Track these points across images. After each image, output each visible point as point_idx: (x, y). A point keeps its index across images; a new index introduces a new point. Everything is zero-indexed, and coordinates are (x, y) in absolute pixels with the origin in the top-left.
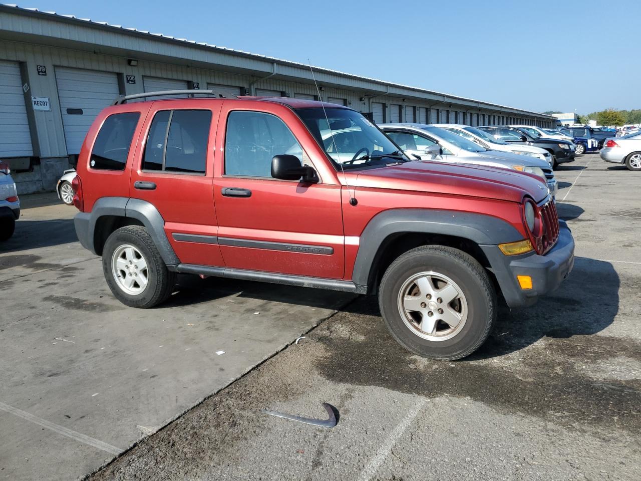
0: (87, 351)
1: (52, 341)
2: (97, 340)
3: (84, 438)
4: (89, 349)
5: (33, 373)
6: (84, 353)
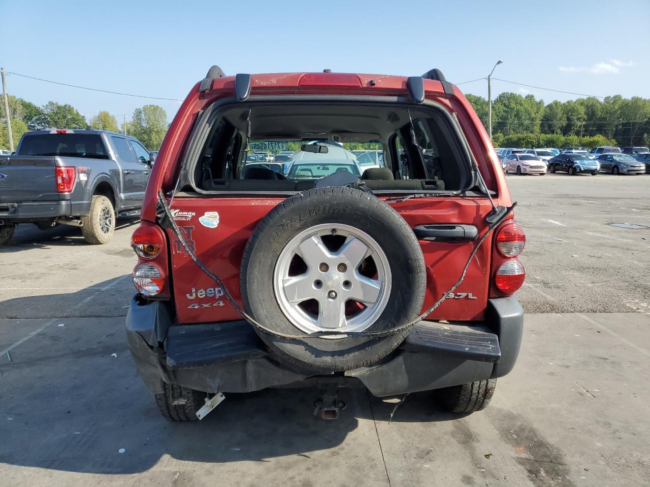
0: (567, 367)
1: (599, 394)
2: (551, 374)
3: (593, 322)
4: (564, 368)
5: (622, 367)
6: (570, 366)
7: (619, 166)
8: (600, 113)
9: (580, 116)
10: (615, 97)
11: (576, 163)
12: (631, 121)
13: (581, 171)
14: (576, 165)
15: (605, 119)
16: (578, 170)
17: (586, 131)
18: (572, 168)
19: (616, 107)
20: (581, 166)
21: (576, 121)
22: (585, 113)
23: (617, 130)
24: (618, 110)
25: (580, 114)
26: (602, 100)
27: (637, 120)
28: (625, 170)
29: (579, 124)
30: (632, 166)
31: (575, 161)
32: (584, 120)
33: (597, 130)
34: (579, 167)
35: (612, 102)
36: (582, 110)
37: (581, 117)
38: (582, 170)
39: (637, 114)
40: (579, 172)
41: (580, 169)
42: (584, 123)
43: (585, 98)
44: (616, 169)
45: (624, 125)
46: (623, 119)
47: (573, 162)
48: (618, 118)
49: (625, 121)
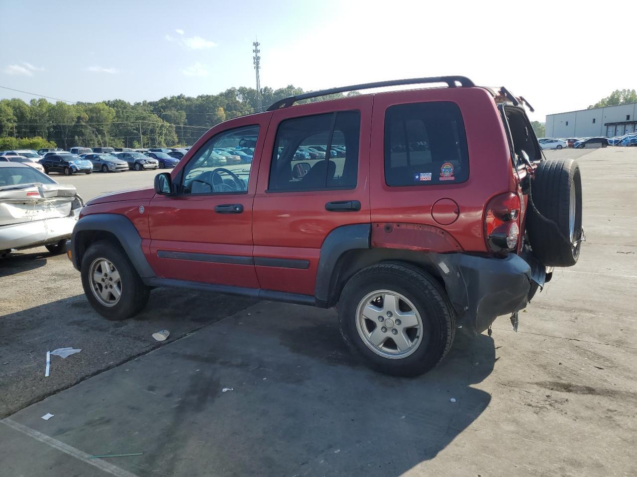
7: (107, 164)
8: (29, 115)
9: (9, 117)
10: (40, 100)
11: (71, 163)
12: (61, 124)
13: (77, 171)
14: (71, 165)
15: (35, 121)
16: (74, 170)
17: (18, 132)
18: (68, 168)
19: (44, 110)
20: (76, 166)
21: (5, 122)
22: (14, 115)
23: (49, 133)
24: (46, 113)
25: (8, 115)
26: (28, 102)
27: (66, 124)
28: (114, 168)
29: (10, 125)
30: (118, 164)
31: (69, 162)
32: (15, 121)
33: (31, 132)
34: (74, 167)
35: (38, 104)
36: (10, 111)
37: (11, 119)
38: (79, 169)
39: (65, 117)
40: (75, 172)
41: (77, 169)
42: (15, 124)
43: (10, 99)
44: (105, 168)
45: (54, 127)
46: (53, 122)
47: (68, 163)
48: (48, 121)
49: (55, 124)
